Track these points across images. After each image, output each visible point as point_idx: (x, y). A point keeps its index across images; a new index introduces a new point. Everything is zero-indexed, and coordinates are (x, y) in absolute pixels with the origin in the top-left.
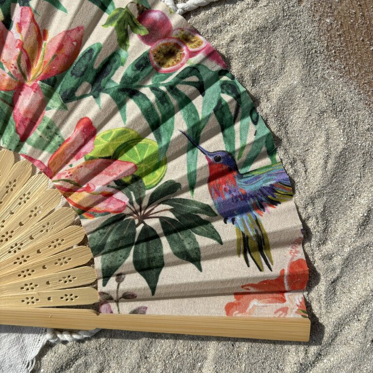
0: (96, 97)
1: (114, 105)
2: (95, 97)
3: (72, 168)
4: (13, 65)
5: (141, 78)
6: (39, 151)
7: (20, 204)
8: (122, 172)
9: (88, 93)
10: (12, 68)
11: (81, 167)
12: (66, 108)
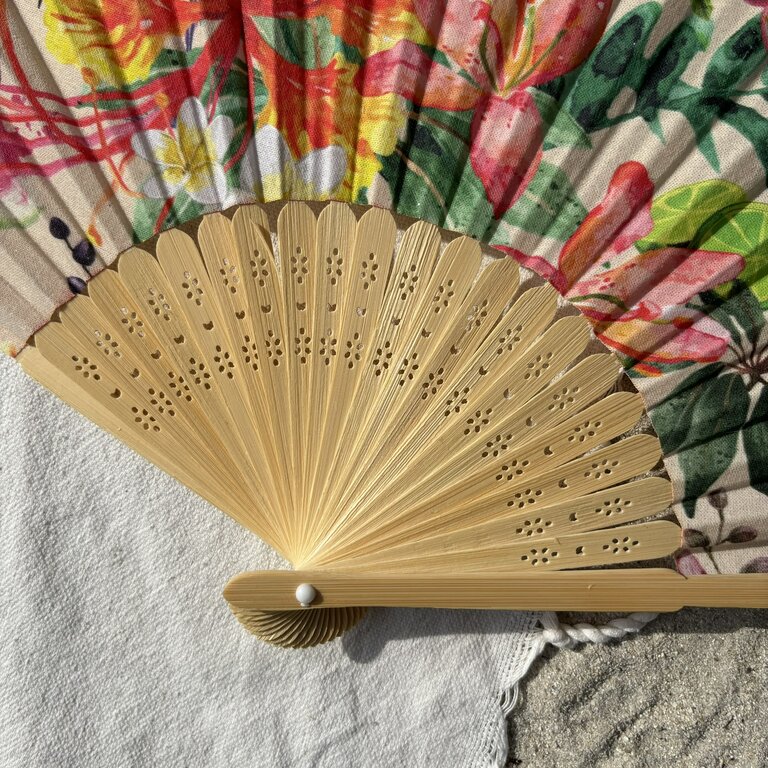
0: (651, 118)
1: (691, 134)
2: (647, 119)
3: (611, 269)
4: (470, 55)
5: (744, 74)
6: (534, 236)
7: (500, 351)
8: (716, 273)
9: (630, 111)
10: (468, 61)
11: (633, 265)
12: (588, 143)
